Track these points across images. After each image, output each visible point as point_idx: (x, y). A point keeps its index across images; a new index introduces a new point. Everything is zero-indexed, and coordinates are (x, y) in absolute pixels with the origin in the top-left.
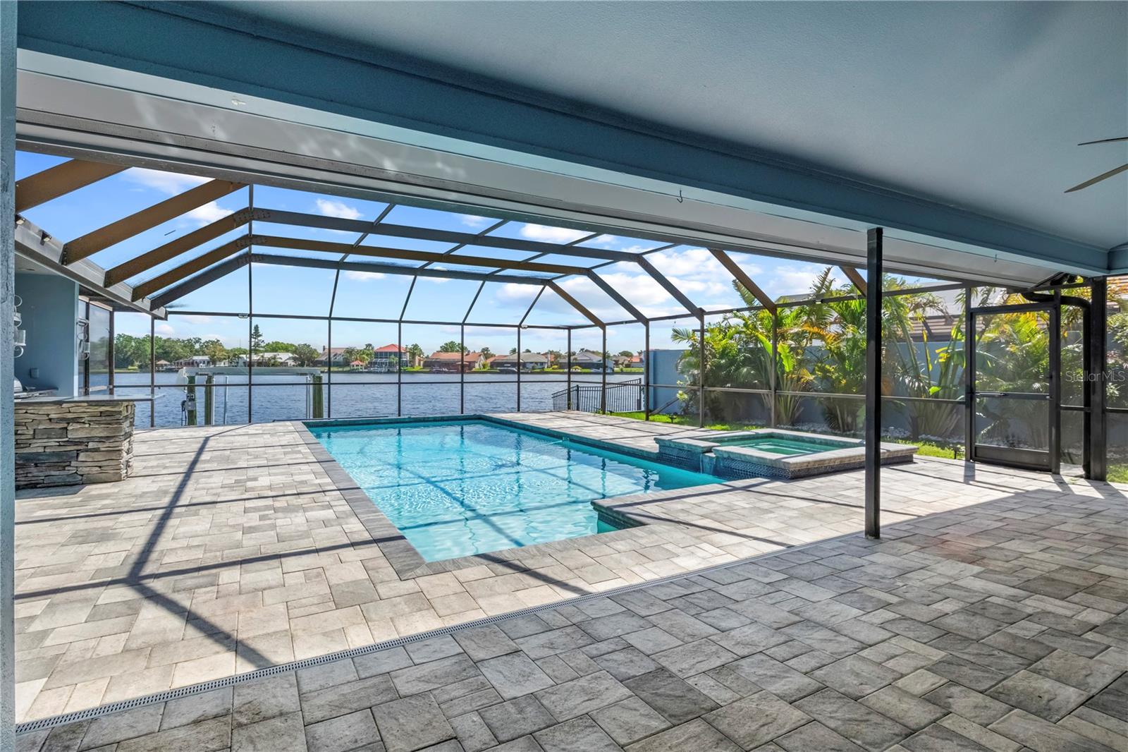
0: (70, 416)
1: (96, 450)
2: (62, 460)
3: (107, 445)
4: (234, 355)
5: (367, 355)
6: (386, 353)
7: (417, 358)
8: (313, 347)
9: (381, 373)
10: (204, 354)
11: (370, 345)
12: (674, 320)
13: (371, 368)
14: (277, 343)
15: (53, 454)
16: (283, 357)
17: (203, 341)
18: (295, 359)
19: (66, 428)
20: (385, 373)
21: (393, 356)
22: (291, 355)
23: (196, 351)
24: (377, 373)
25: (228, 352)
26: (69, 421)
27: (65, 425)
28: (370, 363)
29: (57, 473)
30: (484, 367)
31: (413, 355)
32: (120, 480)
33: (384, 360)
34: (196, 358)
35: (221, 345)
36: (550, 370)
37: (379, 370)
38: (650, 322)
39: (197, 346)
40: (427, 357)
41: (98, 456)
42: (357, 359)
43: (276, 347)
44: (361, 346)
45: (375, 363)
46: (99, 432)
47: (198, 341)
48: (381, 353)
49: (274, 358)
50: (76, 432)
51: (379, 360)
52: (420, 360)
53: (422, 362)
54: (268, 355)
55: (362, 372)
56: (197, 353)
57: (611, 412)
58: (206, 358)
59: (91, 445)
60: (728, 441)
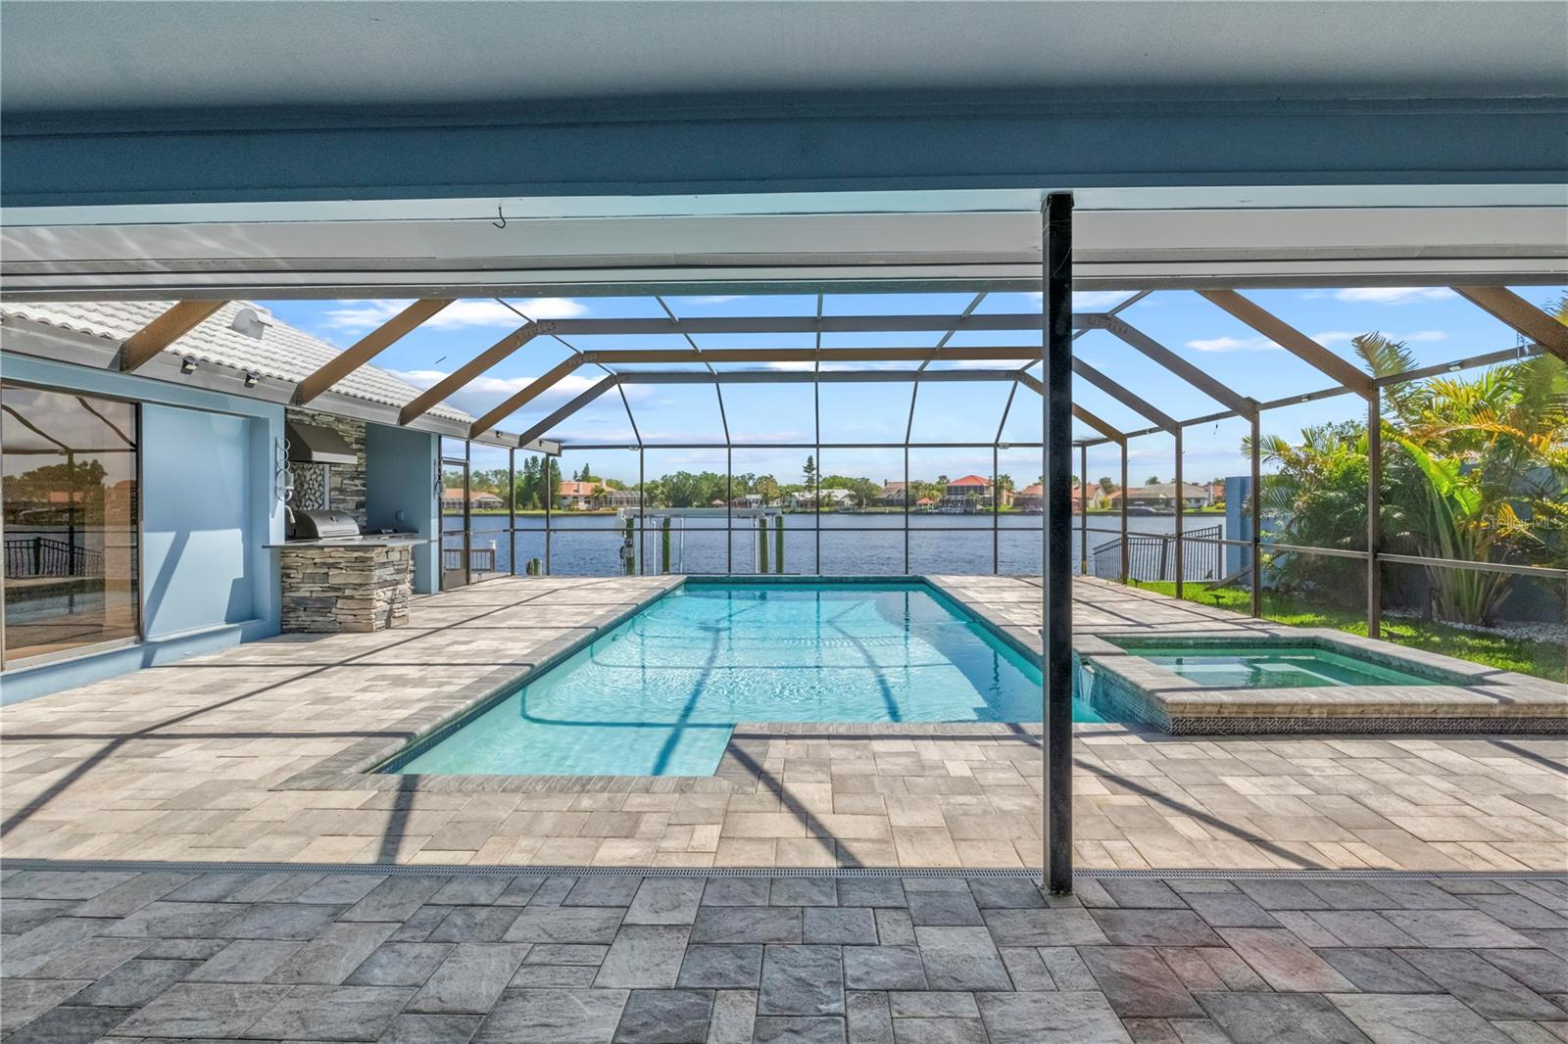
0: (330, 561)
1: (351, 598)
2: (325, 606)
3: (360, 592)
4: (786, 493)
5: (938, 490)
6: (962, 487)
7: (1005, 493)
8: (872, 481)
9: (955, 514)
10: (757, 493)
11: (944, 477)
12: (1214, 423)
13: (943, 508)
14: (835, 477)
15: (319, 599)
16: (840, 494)
17: (756, 477)
18: (851, 497)
19: (327, 573)
20: (960, 514)
21: (972, 492)
22: (847, 492)
23: (750, 488)
24: (950, 514)
25: (781, 488)
26: (330, 566)
27: (326, 570)
28: (942, 501)
29: (320, 619)
30: (1103, 507)
31: (998, 488)
32: (371, 631)
33: (959, 497)
34: (748, 497)
35: (774, 481)
36: (1213, 510)
37: (953, 510)
38: (1184, 429)
39: (751, 483)
40: (1020, 493)
41: (352, 604)
42: (925, 496)
43: (834, 482)
44: (934, 481)
45: (948, 501)
46: (354, 578)
47: (751, 477)
48: (956, 487)
49: (829, 496)
50: (336, 578)
51: (953, 497)
52: (1009, 497)
53: (1012, 500)
54: (824, 492)
55: (931, 514)
56: (750, 491)
57: (1137, 581)
58: (759, 497)
59: (348, 592)
60: (1196, 646)
